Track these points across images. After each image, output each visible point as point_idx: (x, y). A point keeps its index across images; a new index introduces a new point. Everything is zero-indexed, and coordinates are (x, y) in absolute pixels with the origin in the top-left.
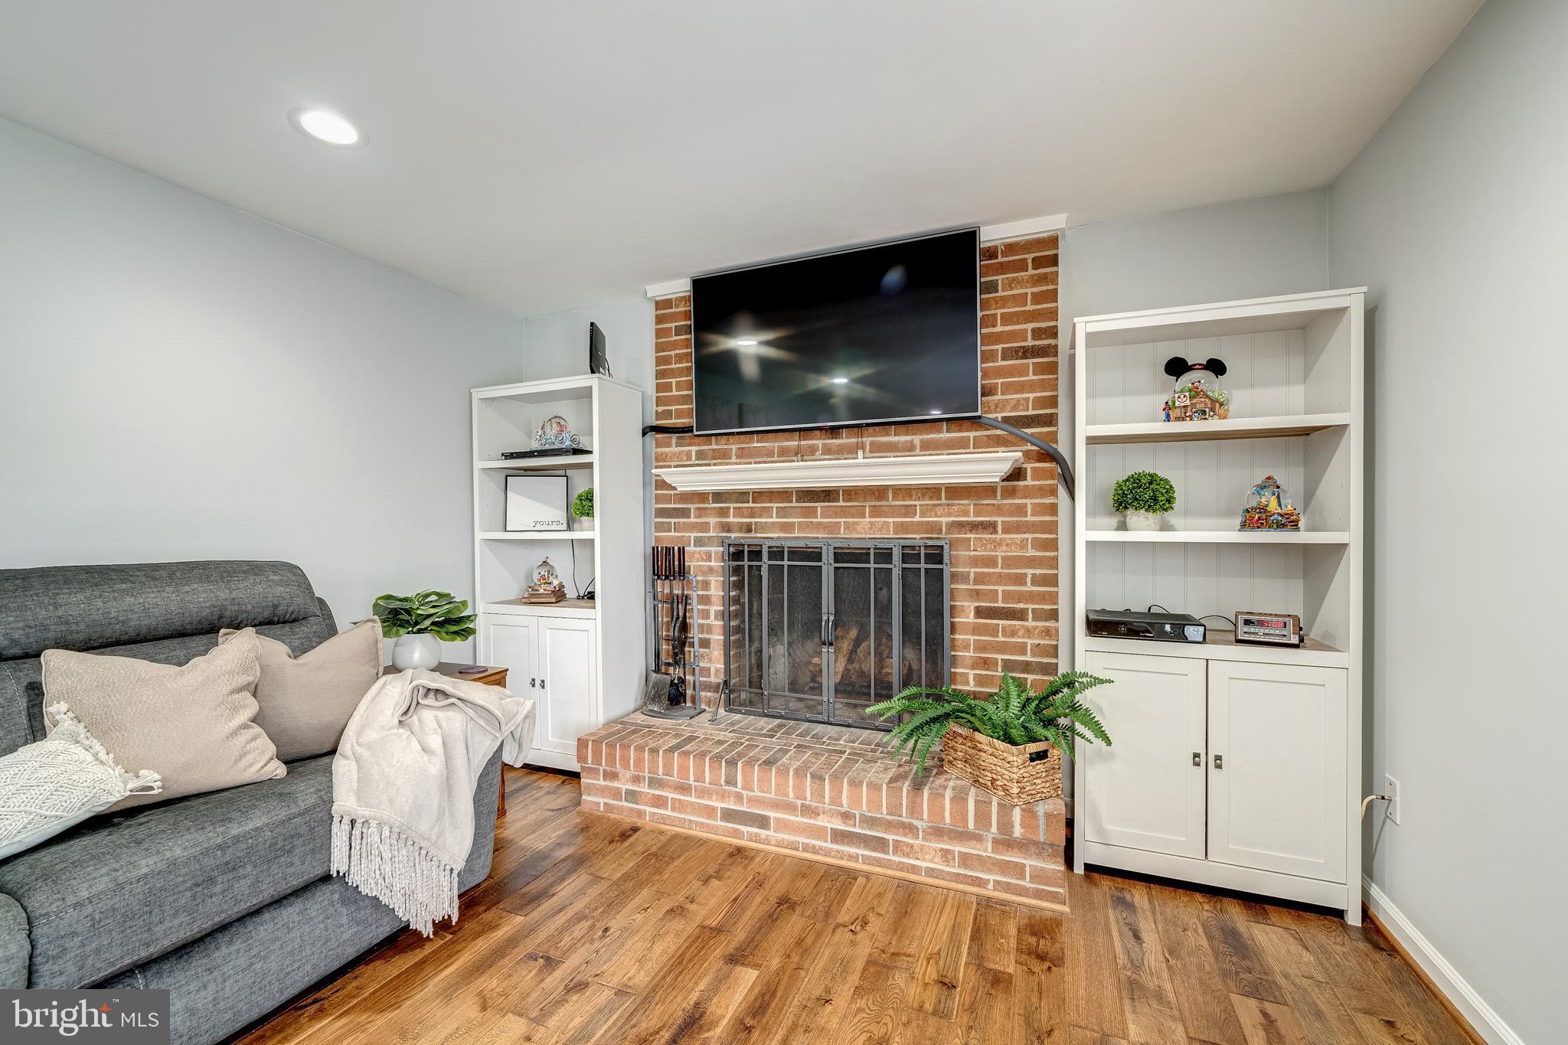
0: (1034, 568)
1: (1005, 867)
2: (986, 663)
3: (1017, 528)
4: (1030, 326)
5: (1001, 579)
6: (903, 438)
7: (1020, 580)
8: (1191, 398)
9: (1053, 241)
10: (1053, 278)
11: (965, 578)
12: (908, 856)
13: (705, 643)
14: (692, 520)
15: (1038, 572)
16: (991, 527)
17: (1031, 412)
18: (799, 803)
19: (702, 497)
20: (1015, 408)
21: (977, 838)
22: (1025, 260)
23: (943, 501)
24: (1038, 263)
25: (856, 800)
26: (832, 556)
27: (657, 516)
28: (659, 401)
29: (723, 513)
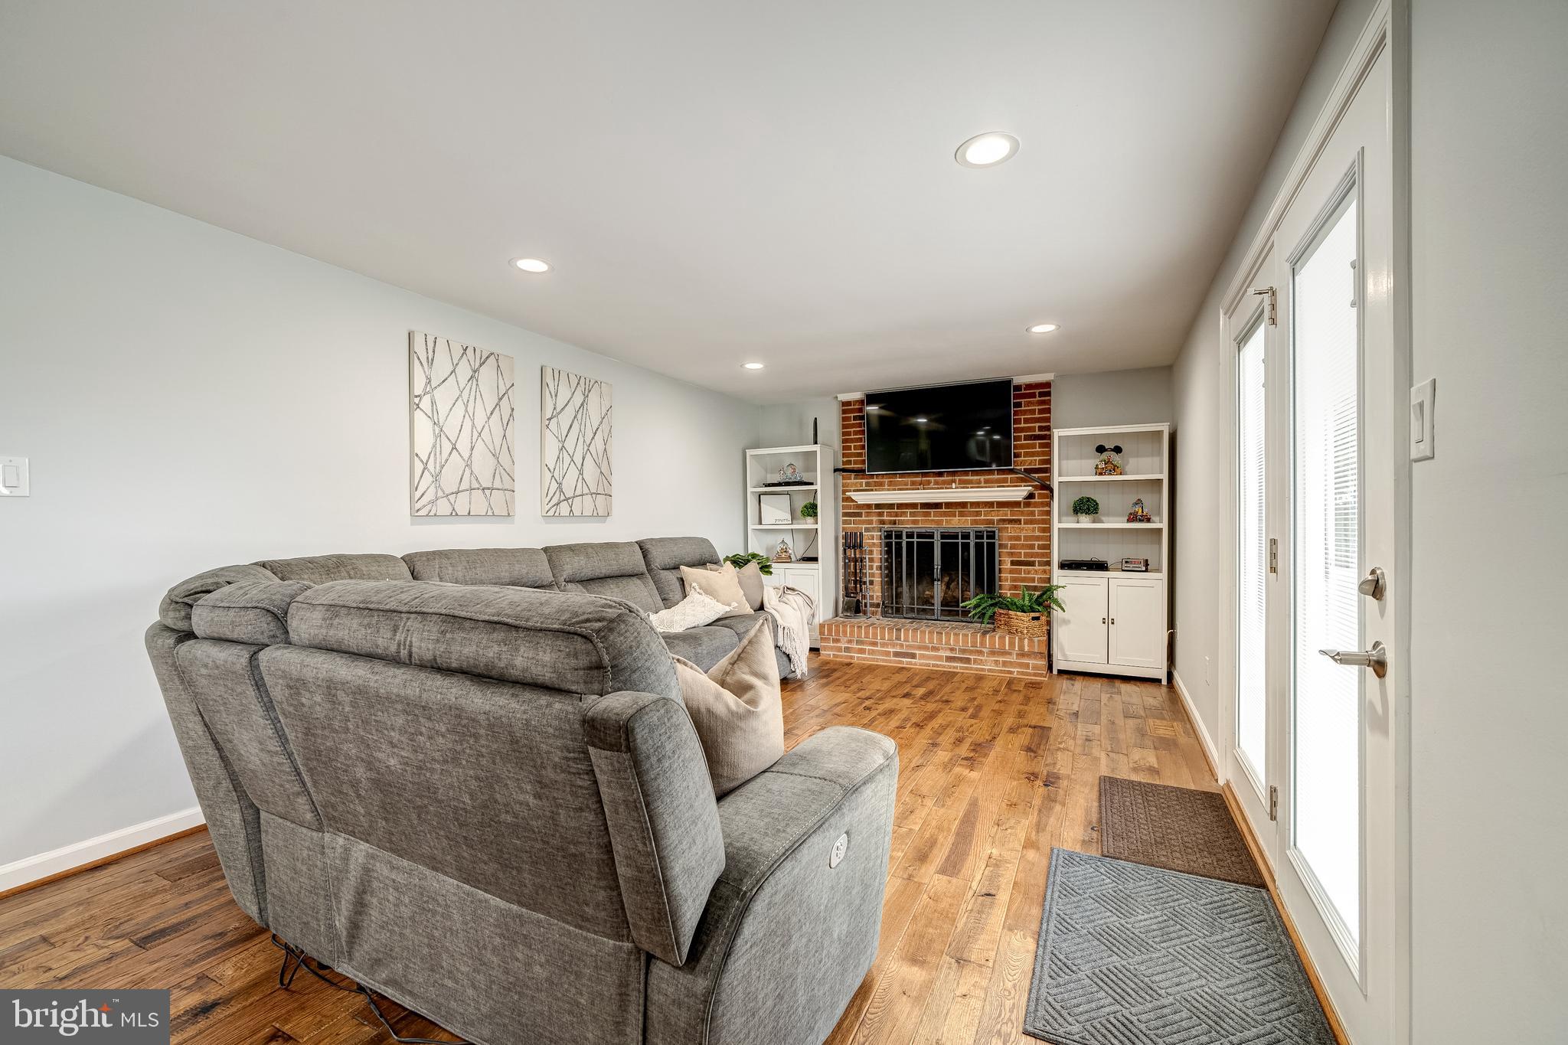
0: (1039, 541)
1: (1021, 665)
2: (1015, 587)
3: (1031, 522)
4: (1037, 425)
5: (1023, 547)
6: (976, 478)
7: (1032, 547)
8: (1105, 464)
9: (1048, 385)
10: (1049, 402)
11: (1005, 546)
12: (980, 664)
13: (871, 583)
14: (863, 518)
15: (1040, 543)
16: (1019, 521)
17: (1037, 466)
18: (931, 645)
19: (869, 506)
20: (1030, 464)
21: (1010, 654)
22: (1035, 393)
23: (995, 509)
24: (1041, 394)
25: (957, 641)
26: (939, 536)
27: (843, 516)
28: (844, 455)
29: (880, 514)
